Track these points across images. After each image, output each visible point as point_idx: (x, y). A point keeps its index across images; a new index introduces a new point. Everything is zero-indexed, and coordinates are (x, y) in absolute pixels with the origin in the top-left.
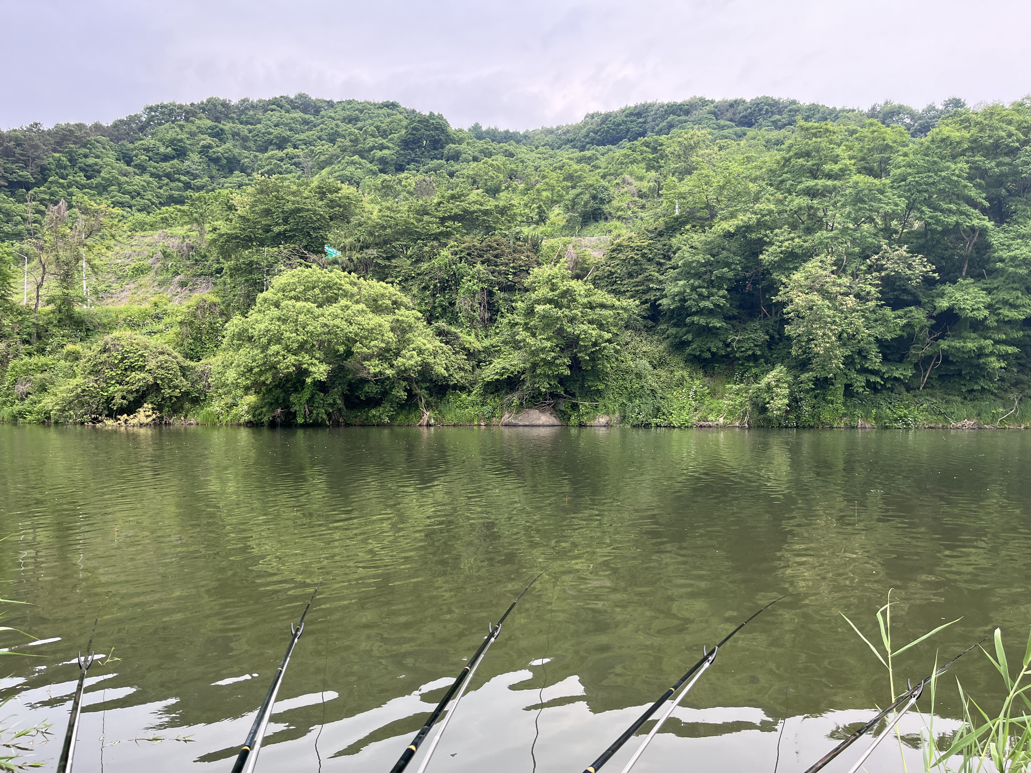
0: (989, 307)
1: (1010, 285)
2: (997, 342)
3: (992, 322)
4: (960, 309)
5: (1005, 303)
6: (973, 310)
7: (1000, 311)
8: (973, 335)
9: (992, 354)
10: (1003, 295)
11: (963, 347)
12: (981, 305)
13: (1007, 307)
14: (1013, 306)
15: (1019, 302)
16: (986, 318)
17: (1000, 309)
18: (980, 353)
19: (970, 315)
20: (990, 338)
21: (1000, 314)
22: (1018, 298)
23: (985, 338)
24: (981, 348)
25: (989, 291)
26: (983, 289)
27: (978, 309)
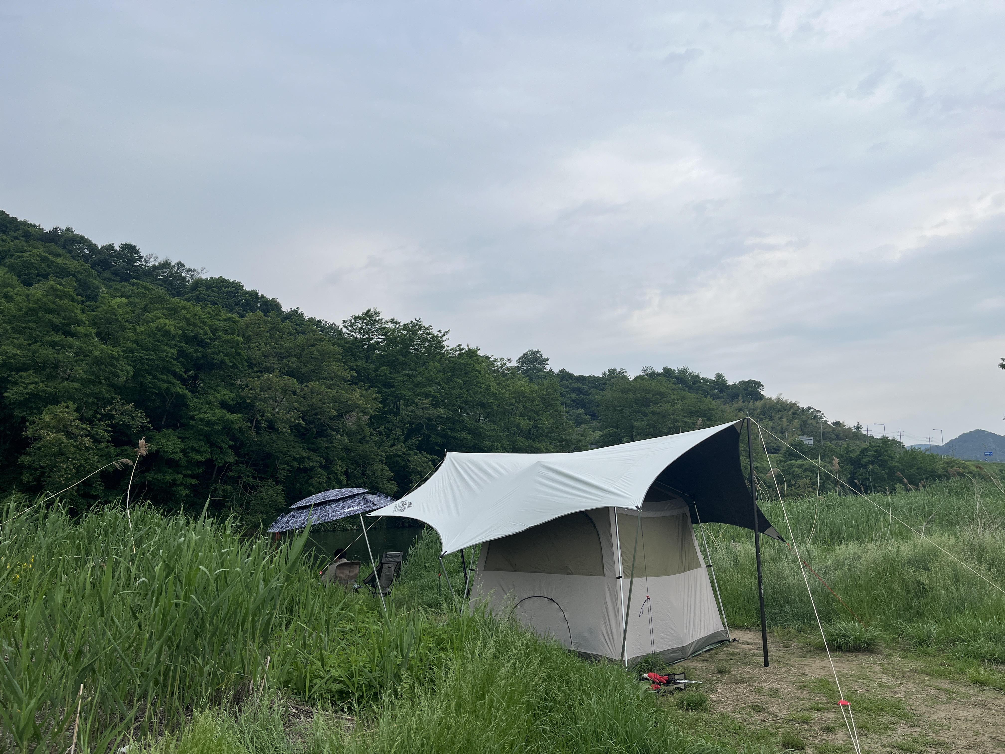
0: (183, 451)
1: (197, 437)
2: (185, 476)
3: (184, 463)
4: (164, 451)
5: (193, 449)
6: (173, 453)
7: (190, 455)
8: (170, 470)
9: (182, 484)
10: (192, 444)
11: (163, 479)
12: (178, 450)
13: (194, 452)
14: (198, 452)
15: (202, 449)
16: (180, 459)
17: (189, 453)
18: (174, 483)
19: (171, 456)
20: (181, 473)
21: (189, 456)
22: (202, 446)
23: (178, 473)
24: (174, 480)
25: (182, 439)
26: (179, 438)
27: (176, 453)
